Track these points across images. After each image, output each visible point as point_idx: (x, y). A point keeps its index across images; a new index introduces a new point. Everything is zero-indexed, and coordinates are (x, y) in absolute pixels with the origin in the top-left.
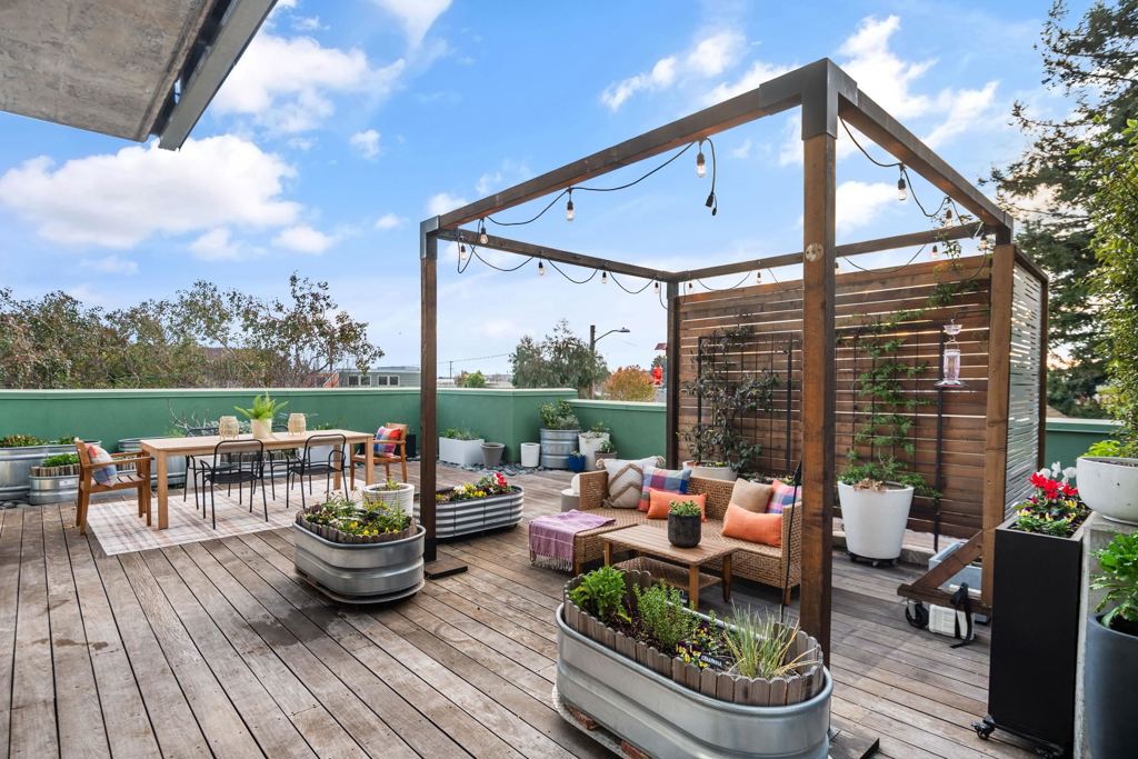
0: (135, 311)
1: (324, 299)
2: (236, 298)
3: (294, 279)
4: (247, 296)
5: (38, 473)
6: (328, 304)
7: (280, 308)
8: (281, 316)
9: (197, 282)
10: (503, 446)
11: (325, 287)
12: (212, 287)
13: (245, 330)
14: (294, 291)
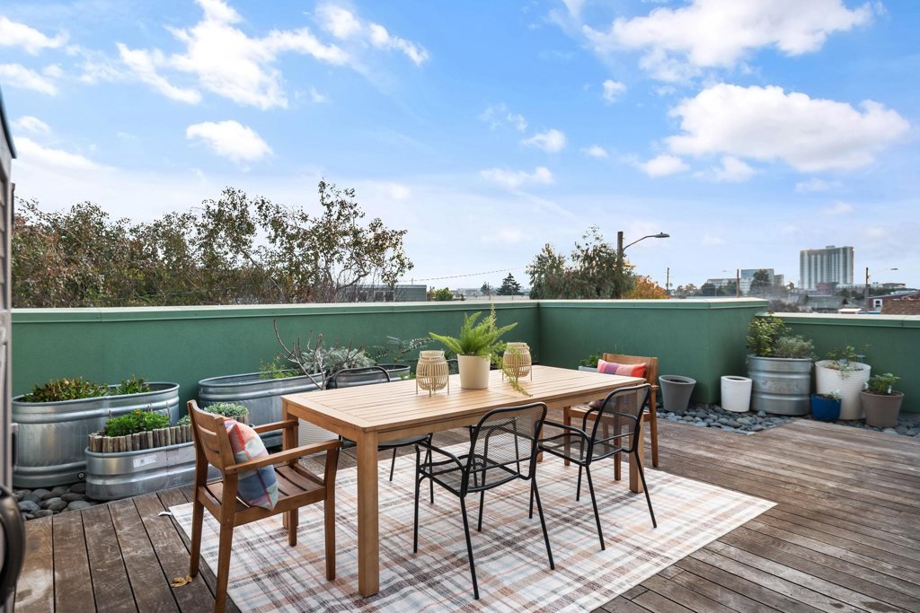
0: (158, 225)
1: (351, 207)
2: (264, 208)
3: (323, 185)
4: (274, 205)
5: (100, 446)
6: (355, 213)
7: (305, 218)
8: (307, 226)
9: (225, 190)
10: (693, 382)
11: (352, 193)
12: (241, 195)
13: (274, 241)
14: (323, 198)
